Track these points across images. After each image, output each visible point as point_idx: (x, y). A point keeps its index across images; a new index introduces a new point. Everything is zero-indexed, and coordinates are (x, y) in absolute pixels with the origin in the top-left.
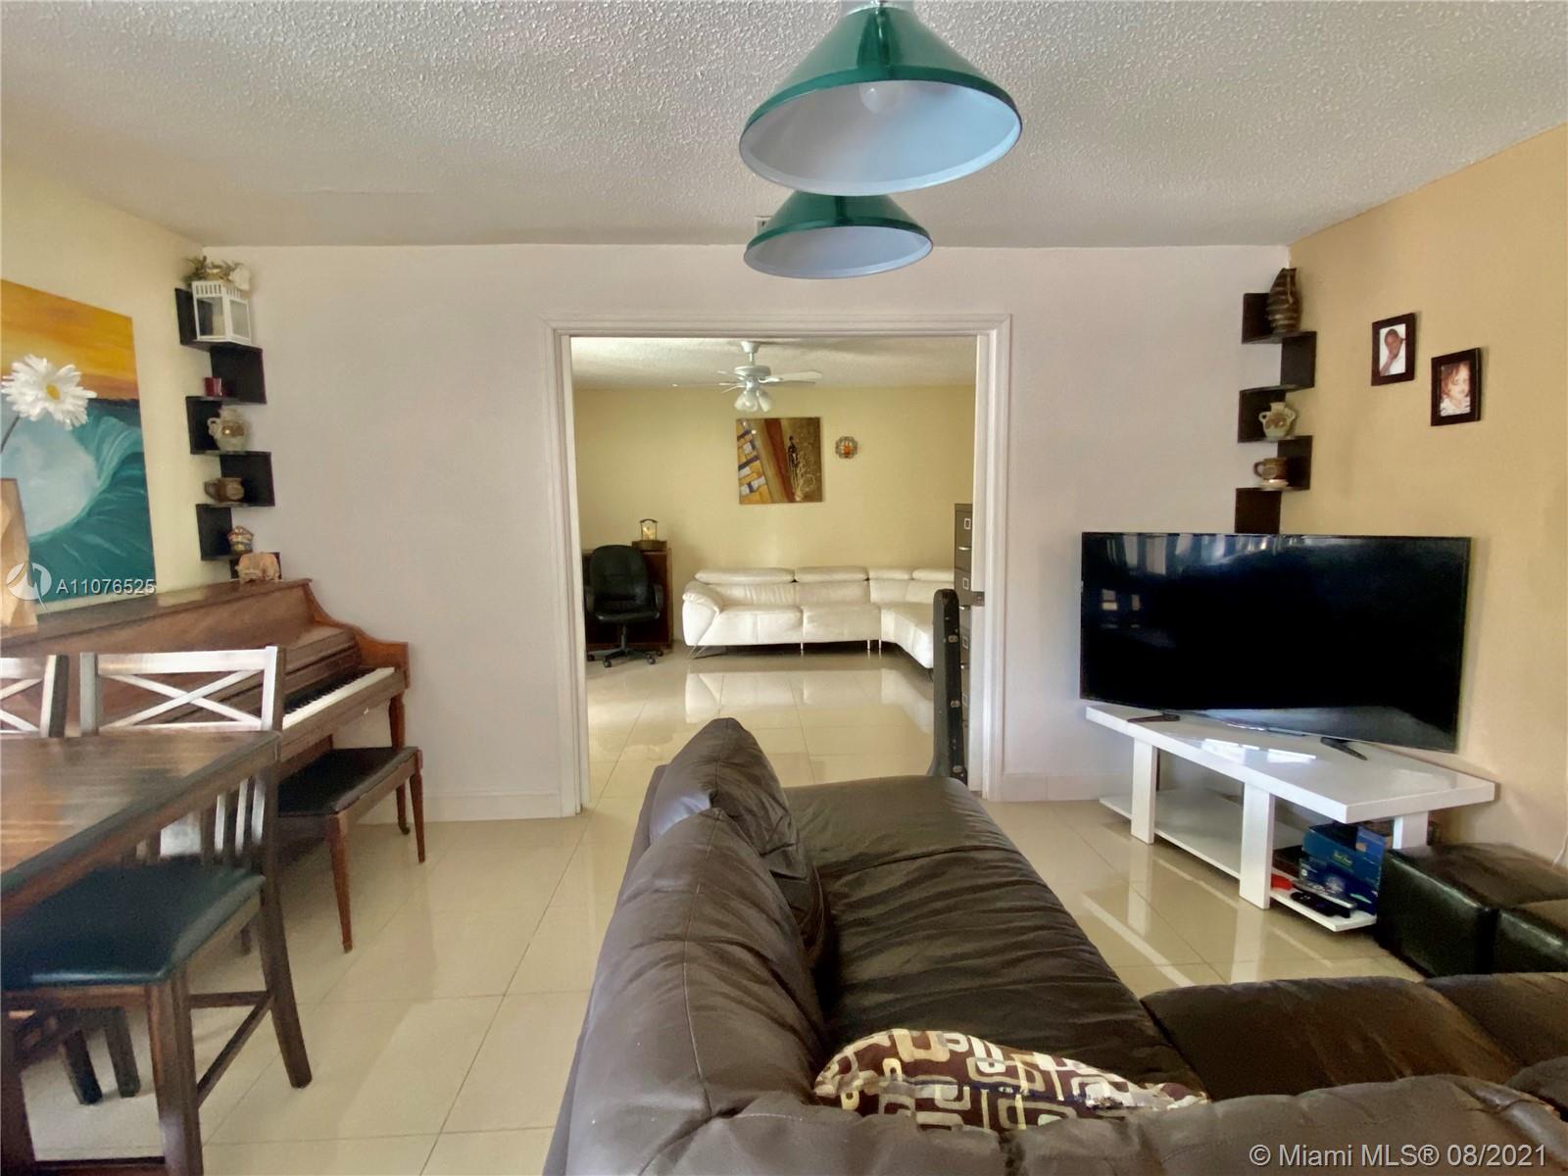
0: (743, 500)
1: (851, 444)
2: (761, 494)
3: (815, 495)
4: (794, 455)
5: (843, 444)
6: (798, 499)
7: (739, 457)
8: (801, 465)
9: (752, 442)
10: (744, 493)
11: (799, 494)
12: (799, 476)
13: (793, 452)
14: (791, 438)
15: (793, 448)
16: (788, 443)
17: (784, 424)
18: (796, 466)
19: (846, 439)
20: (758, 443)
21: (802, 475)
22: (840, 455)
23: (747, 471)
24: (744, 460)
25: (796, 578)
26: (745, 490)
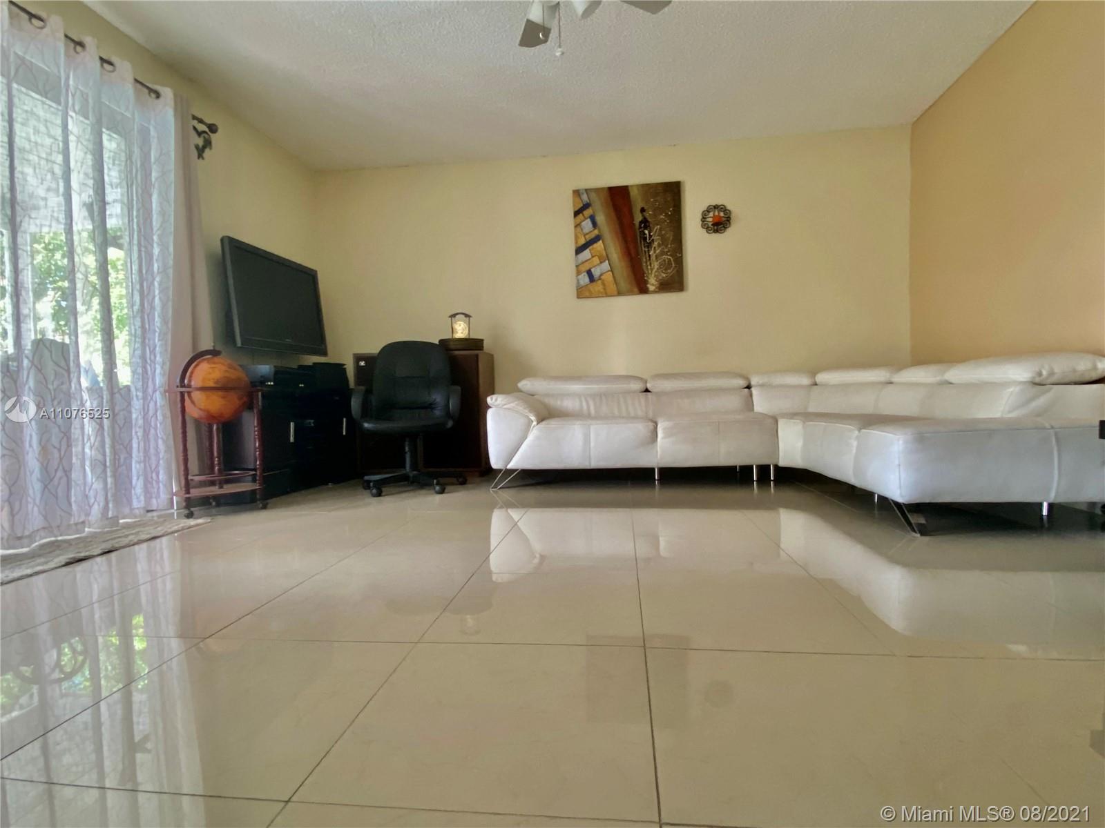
0: (581, 293)
1: (722, 214)
2: (603, 284)
3: (674, 282)
4: (646, 232)
5: (711, 214)
6: (651, 288)
7: (576, 238)
8: (656, 243)
9: (593, 218)
10: (582, 283)
11: (652, 283)
12: (653, 258)
13: (646, 227)
14: (643, 210)
15: (645, 223)
16: (638, 218)
17: (634, 193)
18: (649, 246)
19: (716, 207)
20: (601, 218)
21: (657, 257)
22: (708, 229)
23: (586, 254)
24: (582, 241)
25: (649, 386)
26: (584, 279)
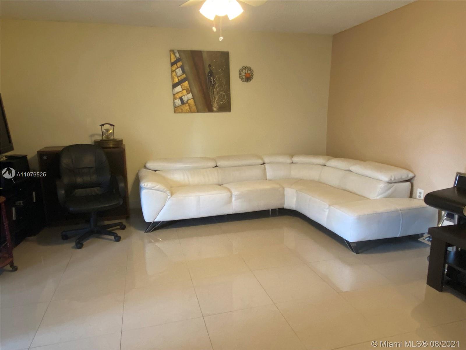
0: (176, 109)
1: (249, 72)
2: (189, 106)
3: (226, 107)
4: (212, 78)
5: (244, 71)
6: (215, 109)
7: (173, 78)
8: (217, 85)
9: (182, 67)
10: (177, 105)
11: (215, 106)
12: (215, 93)
13: (211, 76)
14: (210, 66)
15: (211, 73)
16: (207, 70)
17: (205, 56)
18: (213, 86)
19: (246, 68)
20: (187, 68)
21: (217, 92)
22: (242, 79)
23: (179, 89)
24: (176, 80)
25: (218, 165)
26: (178, 102)
